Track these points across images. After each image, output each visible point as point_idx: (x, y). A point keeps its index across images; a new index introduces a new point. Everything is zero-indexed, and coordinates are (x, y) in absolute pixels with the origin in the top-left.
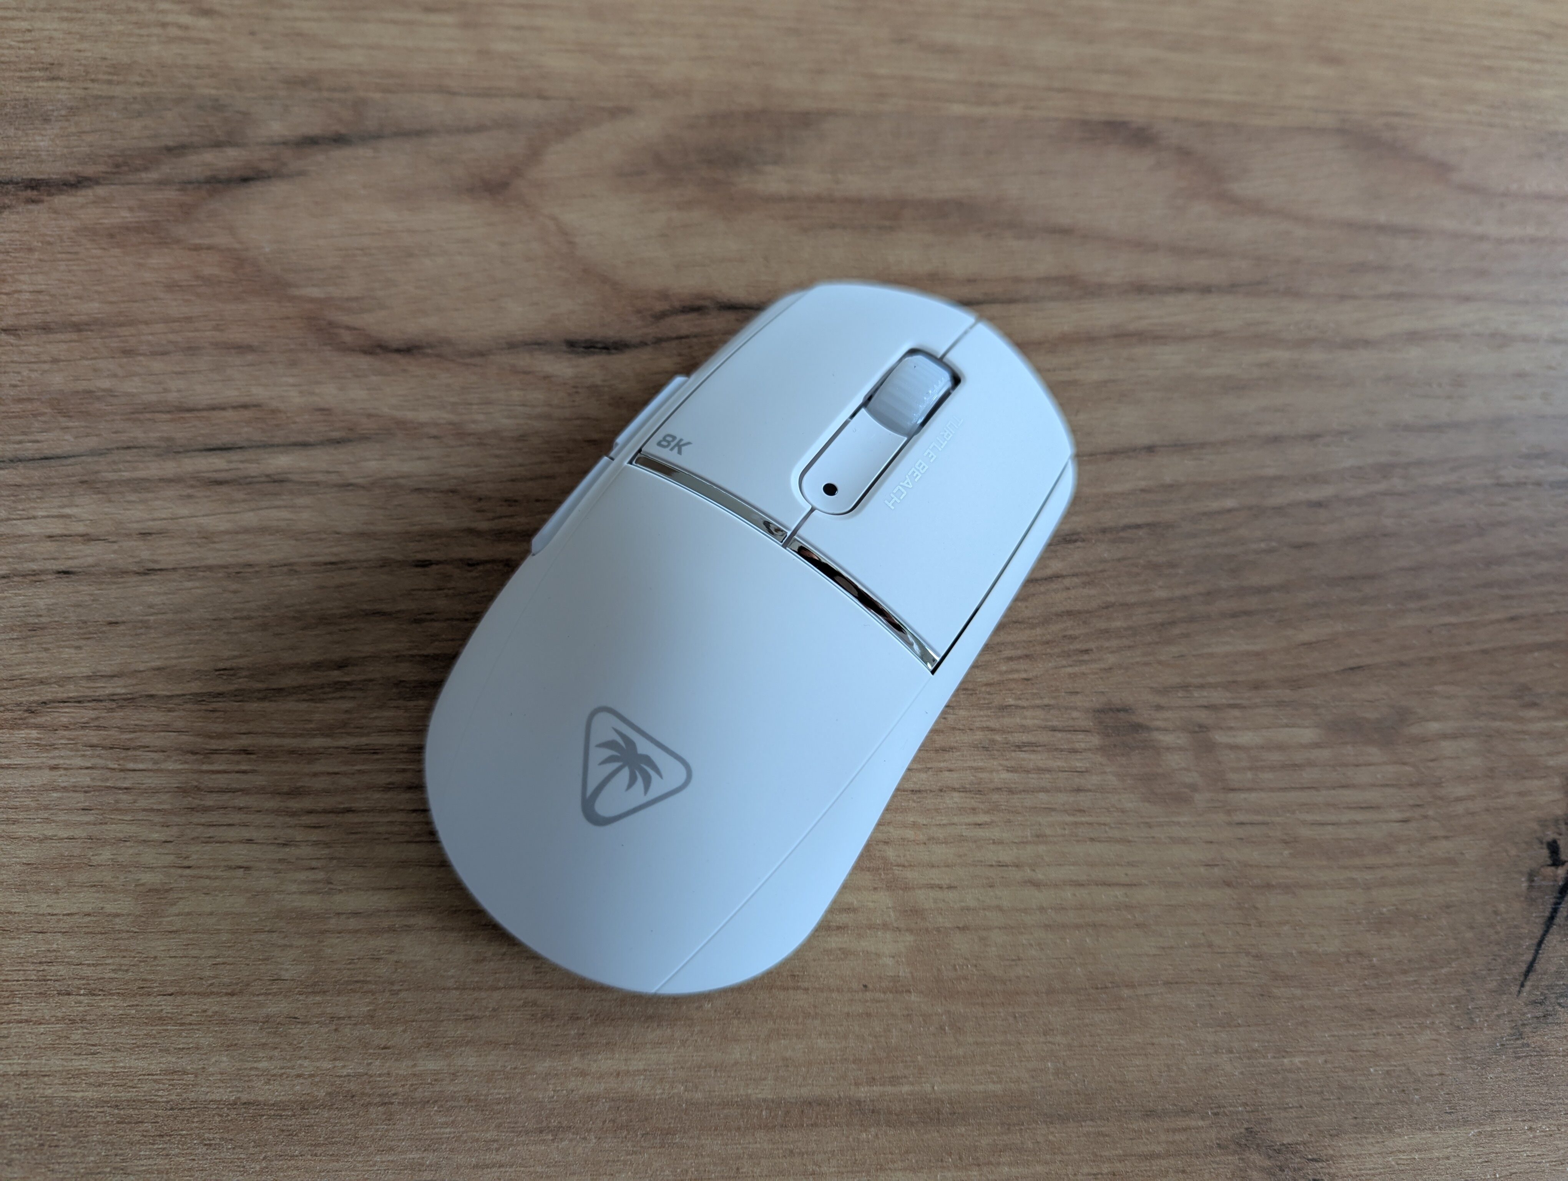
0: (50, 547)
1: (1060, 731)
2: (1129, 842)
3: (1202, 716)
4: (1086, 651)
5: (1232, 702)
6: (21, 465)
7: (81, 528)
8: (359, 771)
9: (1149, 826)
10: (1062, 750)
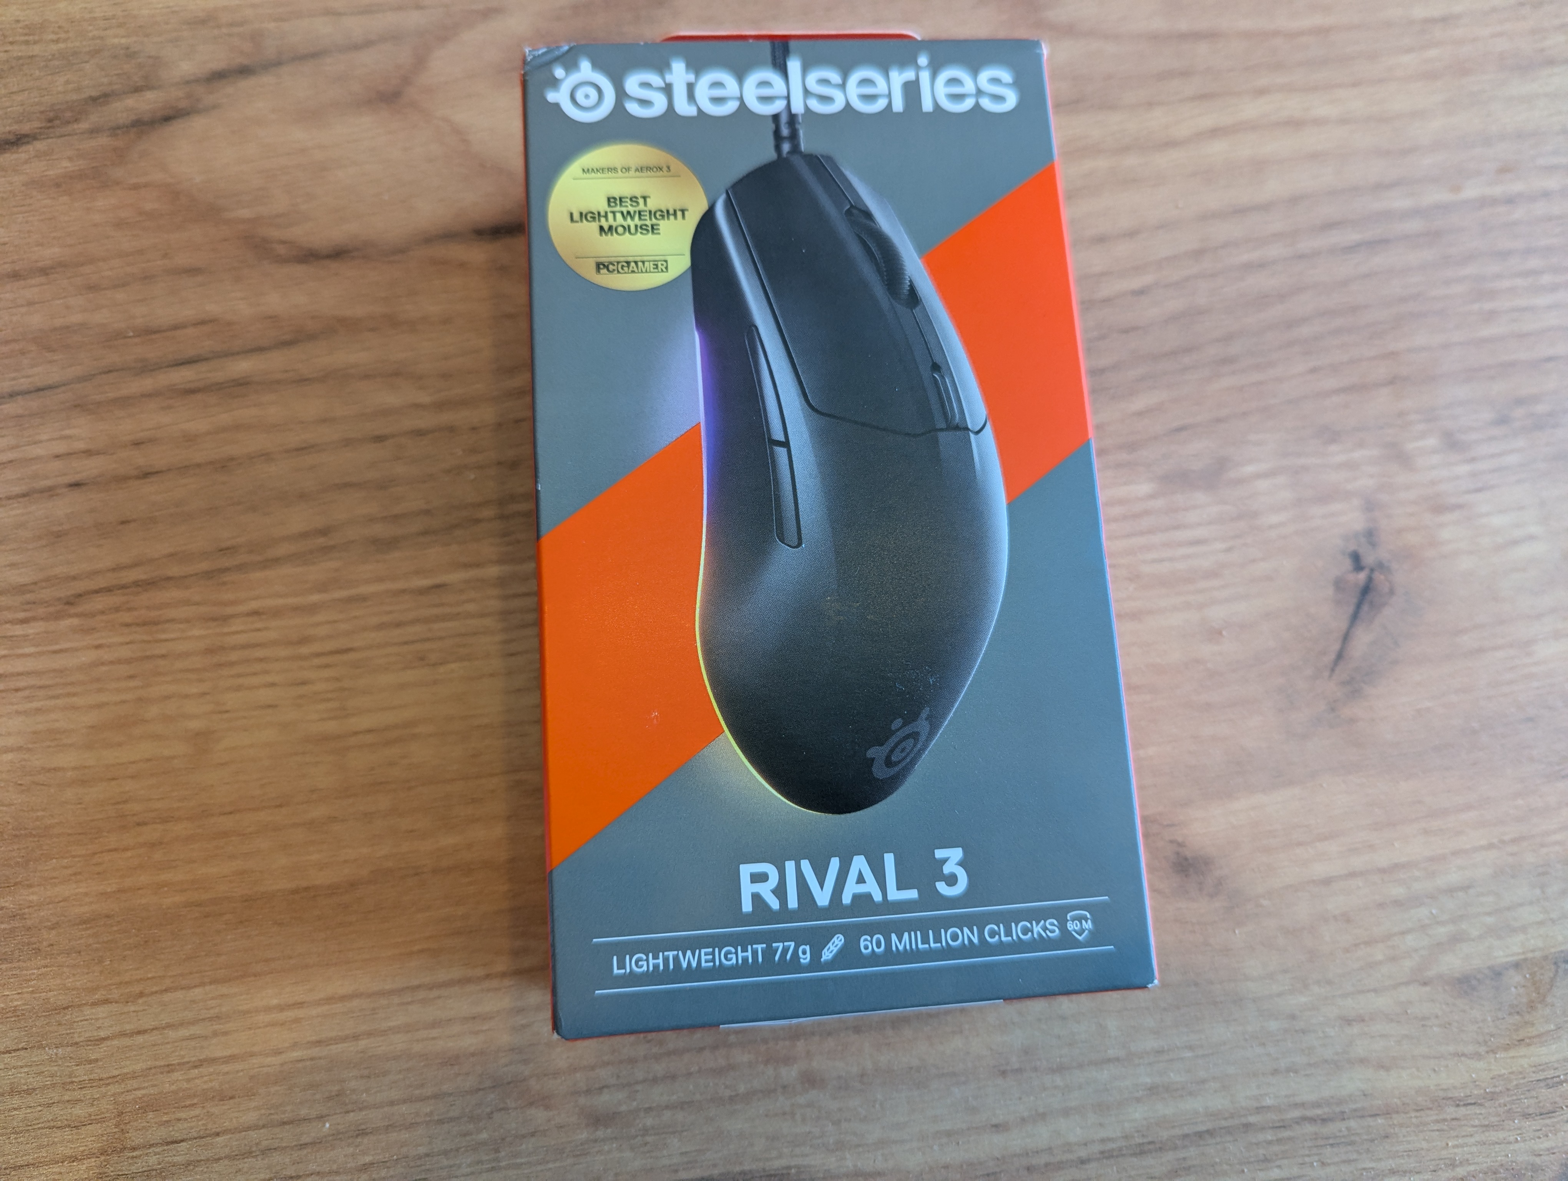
0: (57, 464)
6: (20, 397)
7: (81, 445)
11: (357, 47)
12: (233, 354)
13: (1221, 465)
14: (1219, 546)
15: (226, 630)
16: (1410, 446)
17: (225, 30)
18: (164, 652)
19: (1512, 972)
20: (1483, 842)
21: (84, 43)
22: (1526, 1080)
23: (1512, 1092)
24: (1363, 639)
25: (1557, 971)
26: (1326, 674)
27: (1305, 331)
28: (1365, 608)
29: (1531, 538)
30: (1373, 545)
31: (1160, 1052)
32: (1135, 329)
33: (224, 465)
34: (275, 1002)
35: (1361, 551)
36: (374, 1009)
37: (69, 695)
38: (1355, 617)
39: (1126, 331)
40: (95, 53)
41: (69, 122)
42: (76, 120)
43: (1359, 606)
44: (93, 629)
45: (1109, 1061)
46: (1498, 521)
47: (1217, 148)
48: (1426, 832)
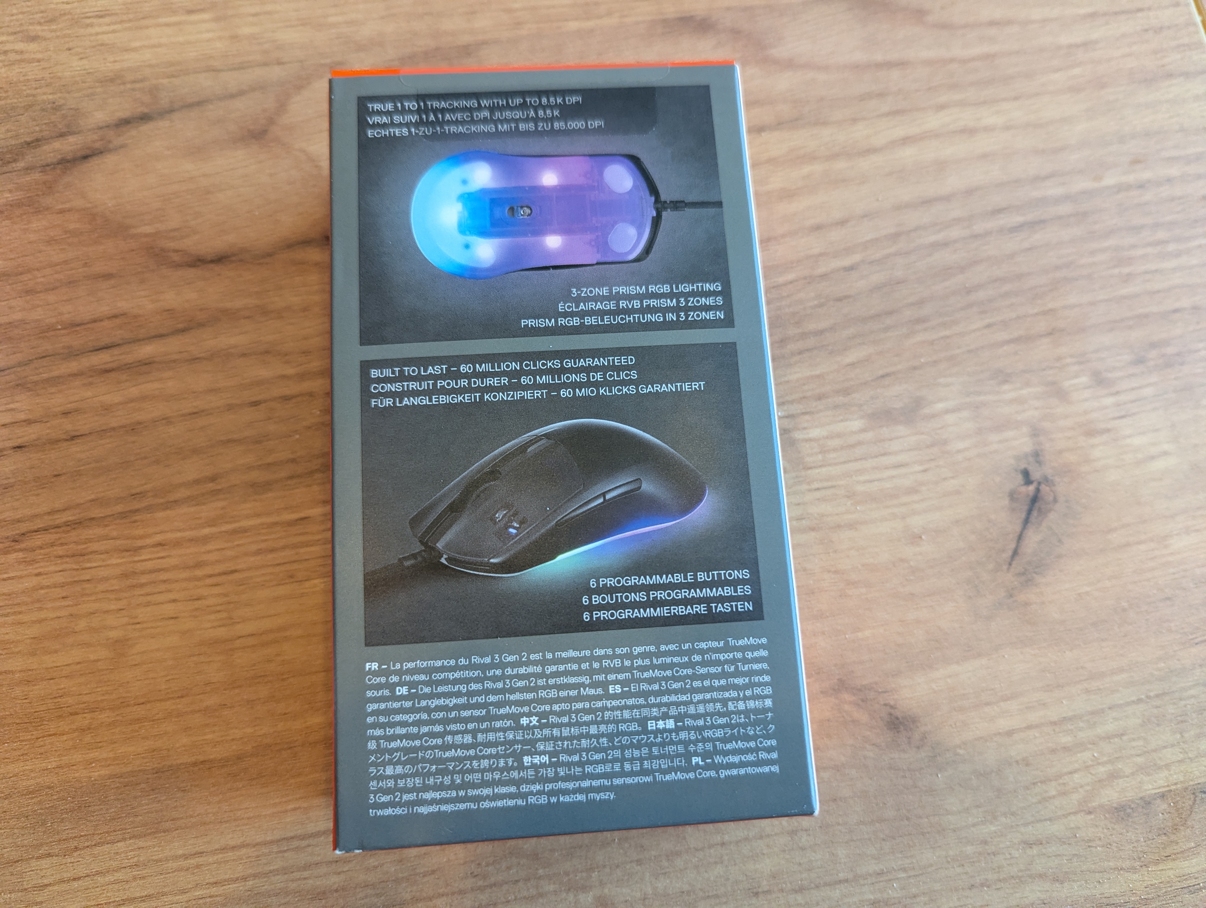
11: (232, 96)
12: (139, 340)
13: (918, 403)
14: (918, 468)
15: (136, 559)
16: (1066, 384)
17: (129, 86)
18: (88, 577)
19: (1159, 801)
20: (1134, 698)
21: (20, 100)
22: (1173, 888)
23: (1161, 898)
24: (1033, 538)
25: (1195, 800)
26: (1005, 567)
27: (981, 295)
28: (1035, 513)
29: (1165, 453)
30: (1039, 463)
31: (881, 874)
32: (846, 297)
33: (133, 428)
34: (180, 852)
35: (1031, 468)
36: (258, 856)
37: (15, 613)
38: (1026, 521)
39: (839, 300)
40: (28, 107)
41: (9, 162)
42: (15, 161)
43: (1029, 512)
44: (34, 561)
45: (840, 882)
46: (1137, 441)
47: (908, 153)
48: (1087, 691)
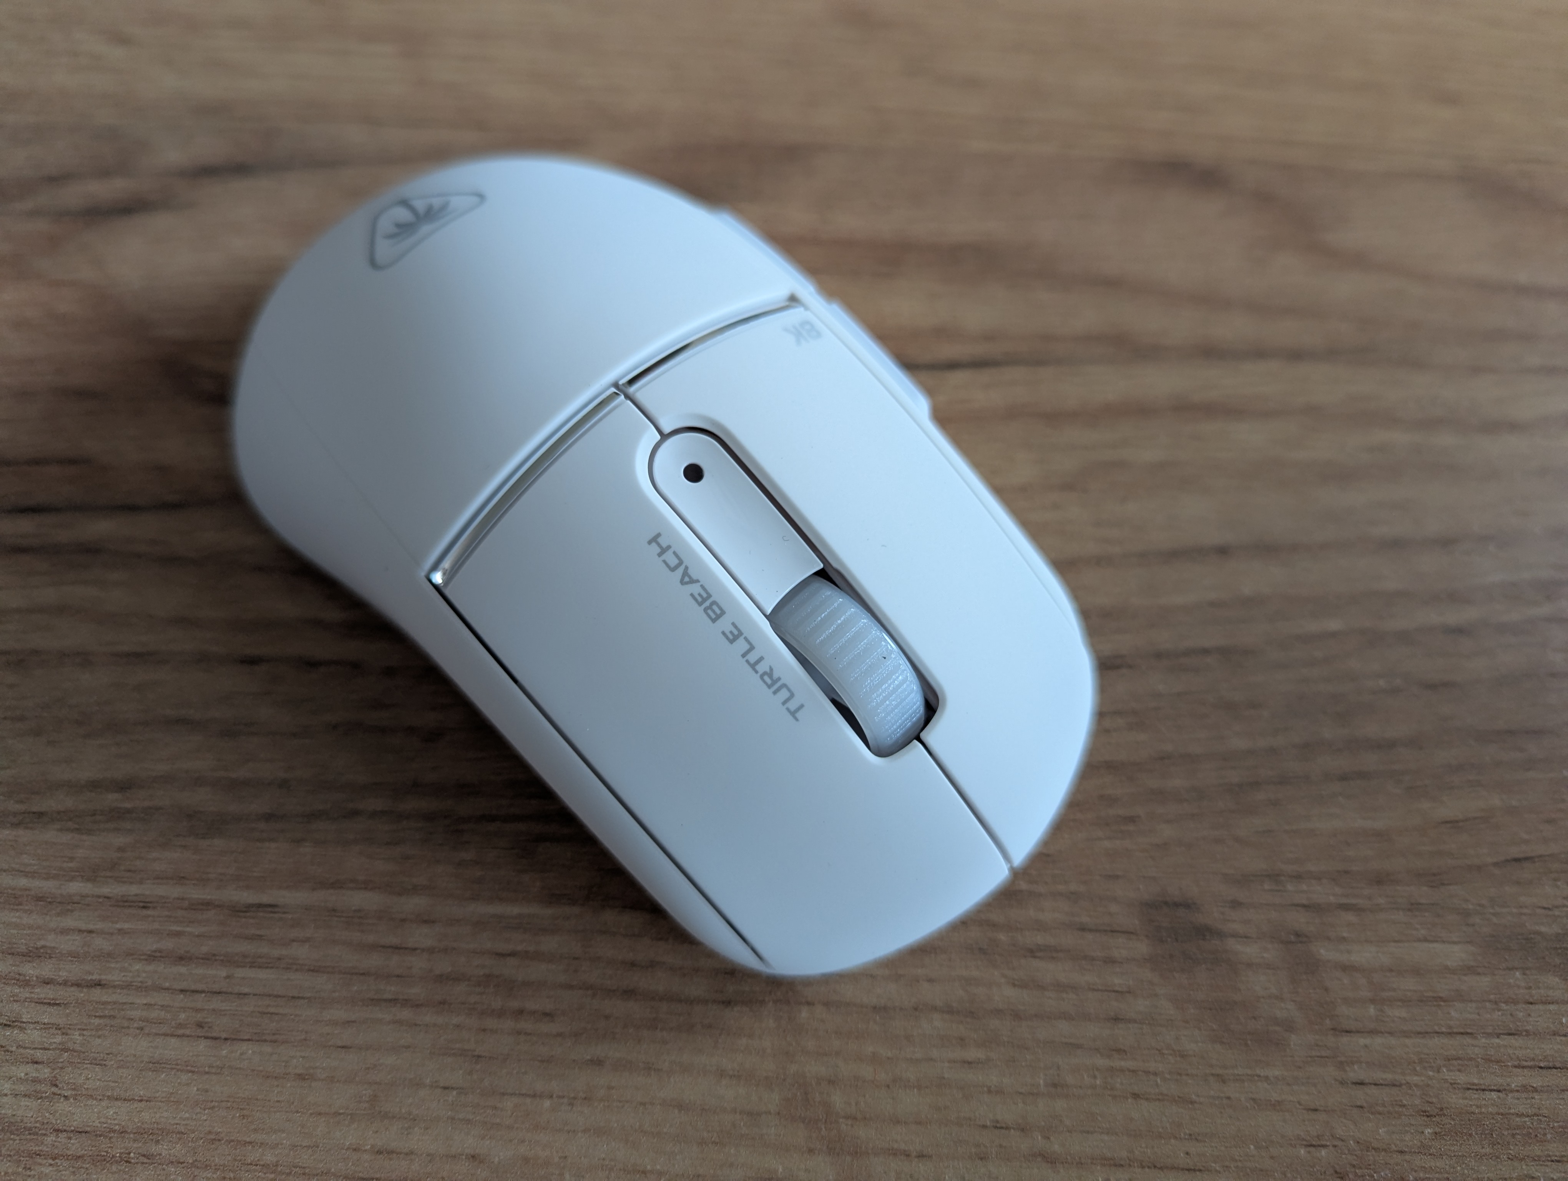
1: (1091, 930)
2: (1192, 1102)
3: (1300, 920)
4: (1132, 819)
5: (1344, 901)
8: (120, 930)
9: (1222, 1079)
10: (1093, 959)
